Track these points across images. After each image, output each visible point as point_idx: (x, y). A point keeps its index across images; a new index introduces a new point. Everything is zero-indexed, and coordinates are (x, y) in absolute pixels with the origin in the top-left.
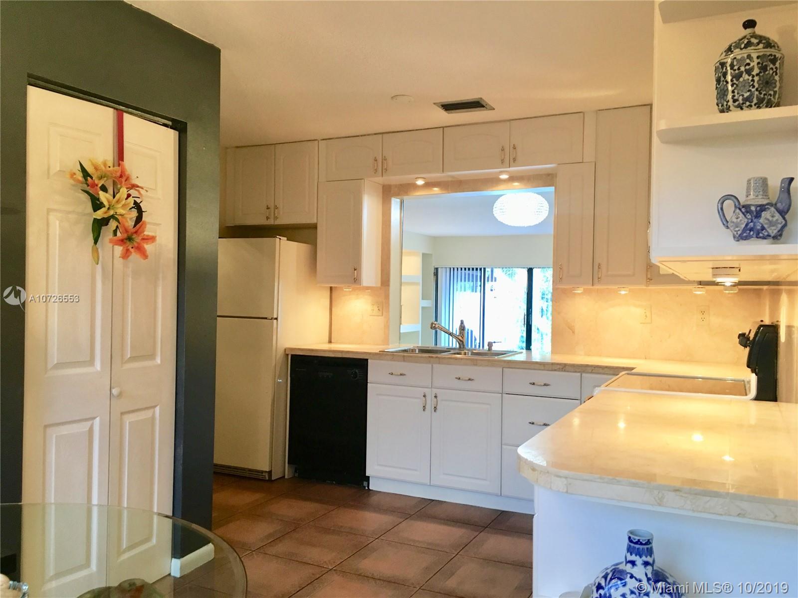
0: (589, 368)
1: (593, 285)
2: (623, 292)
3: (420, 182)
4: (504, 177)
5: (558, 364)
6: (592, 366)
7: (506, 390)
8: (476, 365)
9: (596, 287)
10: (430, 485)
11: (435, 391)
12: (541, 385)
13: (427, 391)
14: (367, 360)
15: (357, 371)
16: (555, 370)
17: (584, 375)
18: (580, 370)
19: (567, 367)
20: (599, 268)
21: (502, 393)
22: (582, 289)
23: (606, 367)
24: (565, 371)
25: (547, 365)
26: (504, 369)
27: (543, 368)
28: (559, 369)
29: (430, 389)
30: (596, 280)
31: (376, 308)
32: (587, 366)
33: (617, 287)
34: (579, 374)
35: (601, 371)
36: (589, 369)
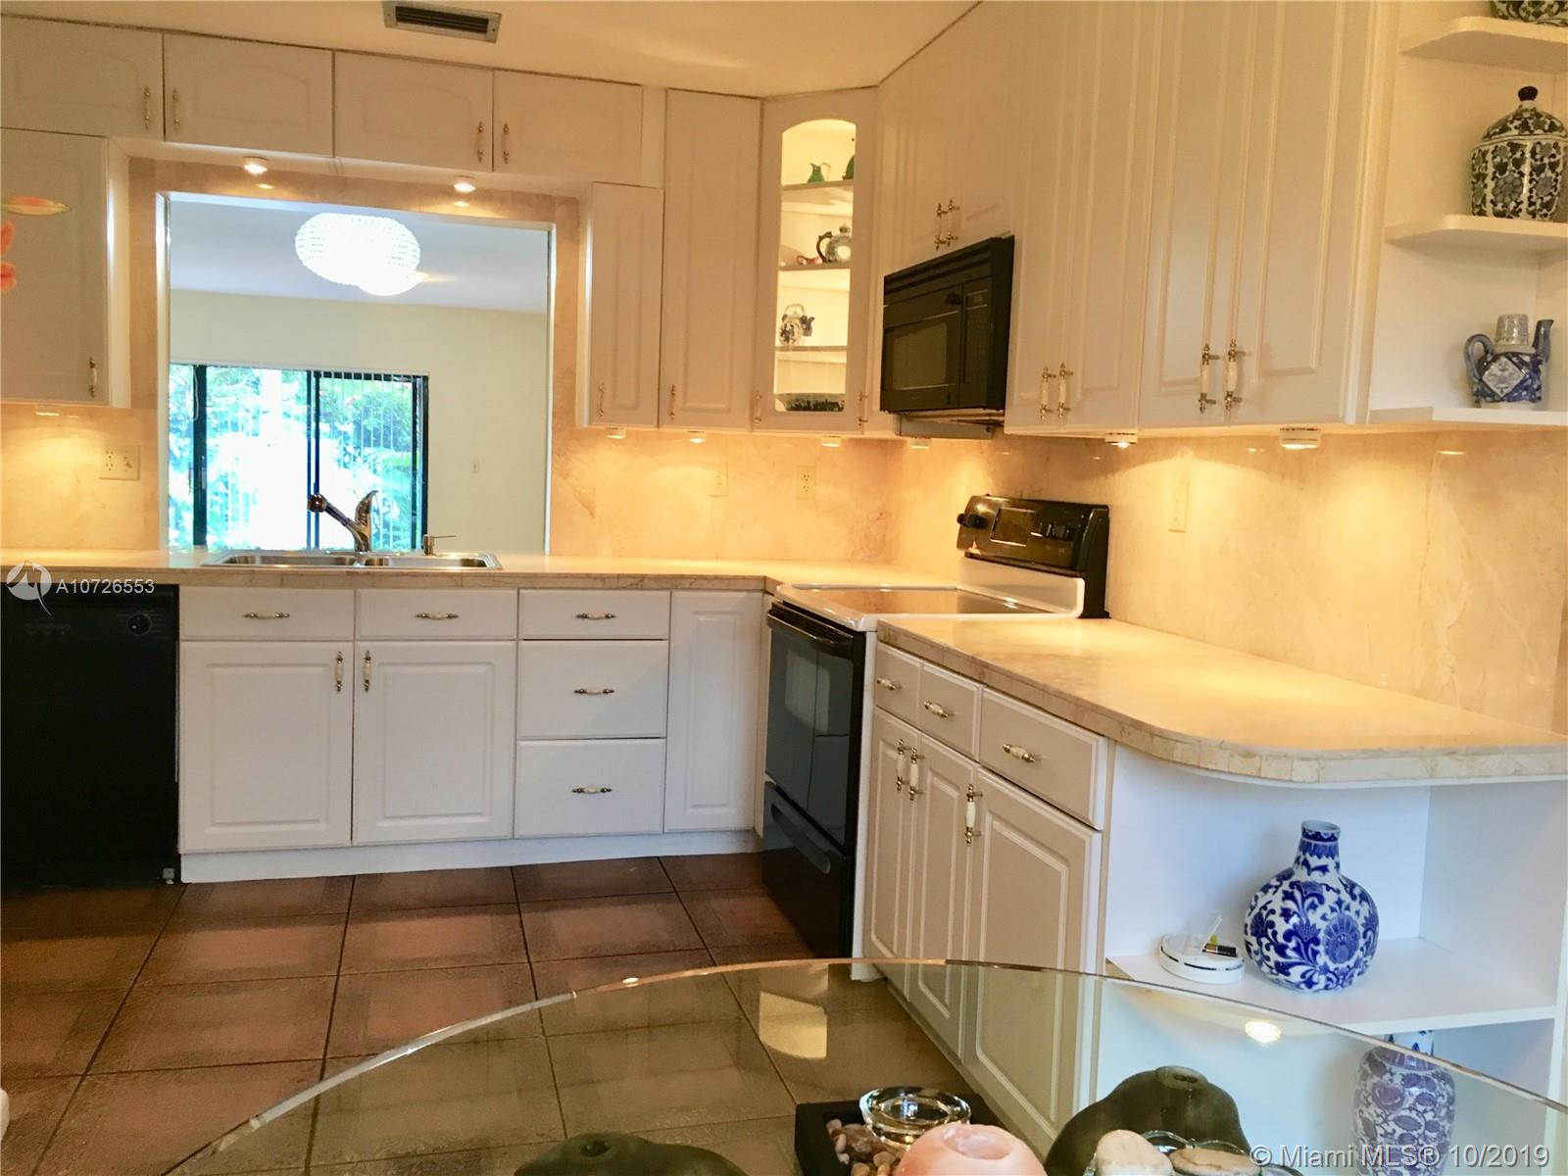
0: (683, 581)
1: (658, 426)
2: (697, 441)
3: (255, 168)
4: (463, 187)
5: (629, 576)
6: (690, 577)
7: (525, 633)
8: (462, 586)
9: (666, 430)
10: (352, 846)
11: (364, 646)
12: (599, 619)
13: (346, 648)
14: (176, 588)
15: (146, 615)
16: (624, 588)
17: (676, 594)
18: (669, 586)
19: (646, 581)
20: (673, 394)
21: (517, 640)
22: (624, 431)
23: (716, 578)
24: (642, 589)
25: (608, 578)
26: (522, 591)
27: (600, 585)
28: (632, 585)
29: (350, 644)
30: (665, 417)
31: (118, 463)
32: (682, 577)
33: (685, 431)
34: (667, 593)
35: (705, 584)
36: (686, 583)
